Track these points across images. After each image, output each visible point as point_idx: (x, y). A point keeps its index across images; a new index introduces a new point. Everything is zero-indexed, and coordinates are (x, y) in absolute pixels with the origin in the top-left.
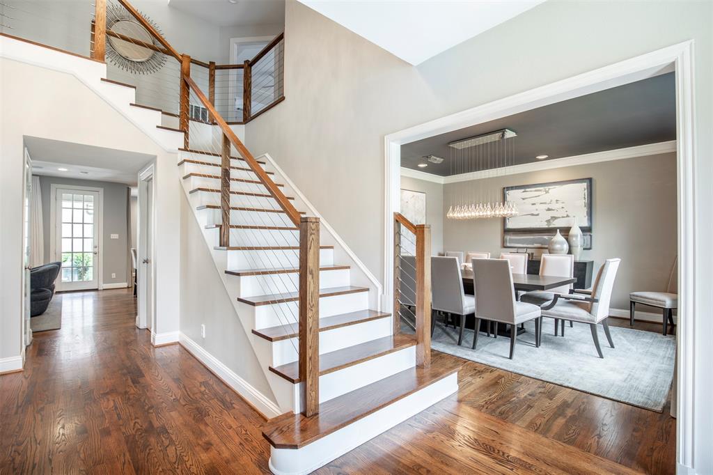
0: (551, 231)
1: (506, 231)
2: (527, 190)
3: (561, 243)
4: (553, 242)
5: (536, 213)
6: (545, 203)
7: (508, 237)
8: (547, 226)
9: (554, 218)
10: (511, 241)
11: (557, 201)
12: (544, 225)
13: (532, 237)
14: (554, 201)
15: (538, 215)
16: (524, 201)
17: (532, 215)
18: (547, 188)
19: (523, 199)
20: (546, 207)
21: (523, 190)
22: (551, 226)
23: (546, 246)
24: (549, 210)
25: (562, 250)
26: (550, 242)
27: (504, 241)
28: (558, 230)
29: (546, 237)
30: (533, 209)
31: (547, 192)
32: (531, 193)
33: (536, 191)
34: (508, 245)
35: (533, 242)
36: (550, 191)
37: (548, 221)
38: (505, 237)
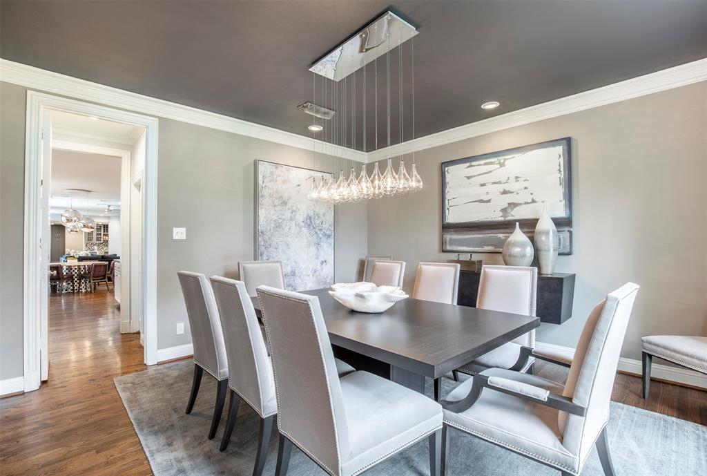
0: (507, 226)
1: (446, 227)
2: (473, 163)
3: (523, 245)
4: (509, 243)
5: (485, 198)
6: (499, 183)
7: (448, 237)
8: (502, 219)
9: (513, 205)
10: (453, 242)
11: (517, 177)
12: (498, 217)
13: (481, 236)
14: (512, 179)
15: (489, 201)
16: (469, 181)
17: (481, 201)
18: (502, 158)
19: (468, 178)
20: (500, 188)
21: (468, 164)
22: (509, 218)
23: (500, 250)
24: (505, 192)
25: (524, 256)
26: (502, 243)
27: (443, 243)
28: (517, 224)
29: (501, 236)
30: (481, 193)
31: (502, 165)
32: (479, 168)
33: (485, 164)
34: (449, 248)
35: (483, 243)
36: (506, 163)
37: (504, 210)
38: (444, 236)
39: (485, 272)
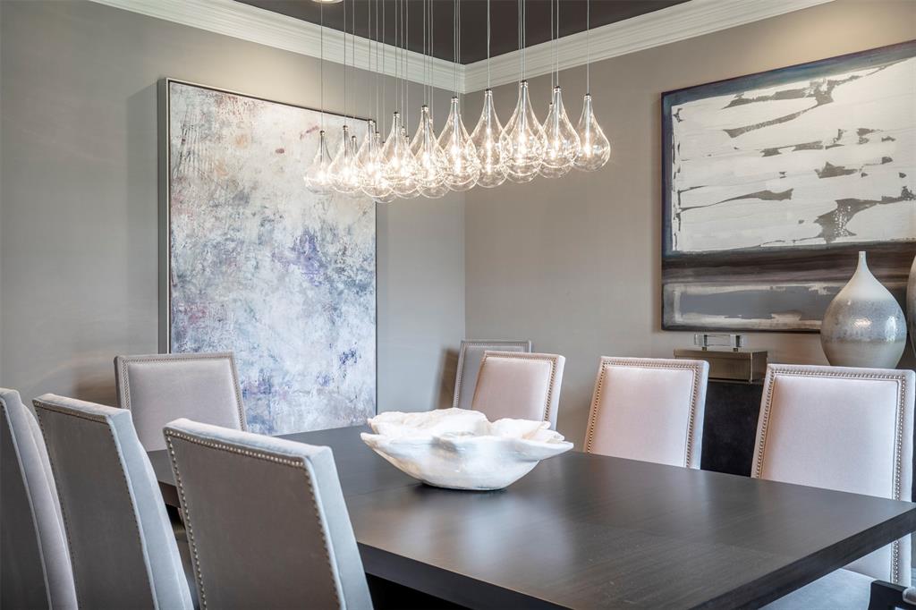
0: (836, 261)
1: (672, 265)
2: (747, 95)
3: (876, 312)
4: (841, 307)
5: (777, 186)
6: (816, 146)
7: (677, 289)
8: (822, 242)
9: (851, 206)
10: (690, 303)
11: (862, 132)
12: (810, 236)
13: (765, 287)
14: (851, 136)
15: (787, 195)
16: (734, 142)
17: (767, 196)
18: (822, 81)
19: (733, 133)
20: (818, 159)
21: (732, 97)
22: (839, 240)
23: (817, 324)
24: (830, 171)
25: (879, 340)
26: (822, 306)
27: (663, 305)
28: (862, 255)
29: (817, 287)
30: (766, 173)
31: (823, 98)
32: (761, 106)
33: (779, 96)
34: (679, 319)
35: (770, 305)
36: (835, 93)
37: (827, 220)
38: (668, 288)
39: (774, 383)
